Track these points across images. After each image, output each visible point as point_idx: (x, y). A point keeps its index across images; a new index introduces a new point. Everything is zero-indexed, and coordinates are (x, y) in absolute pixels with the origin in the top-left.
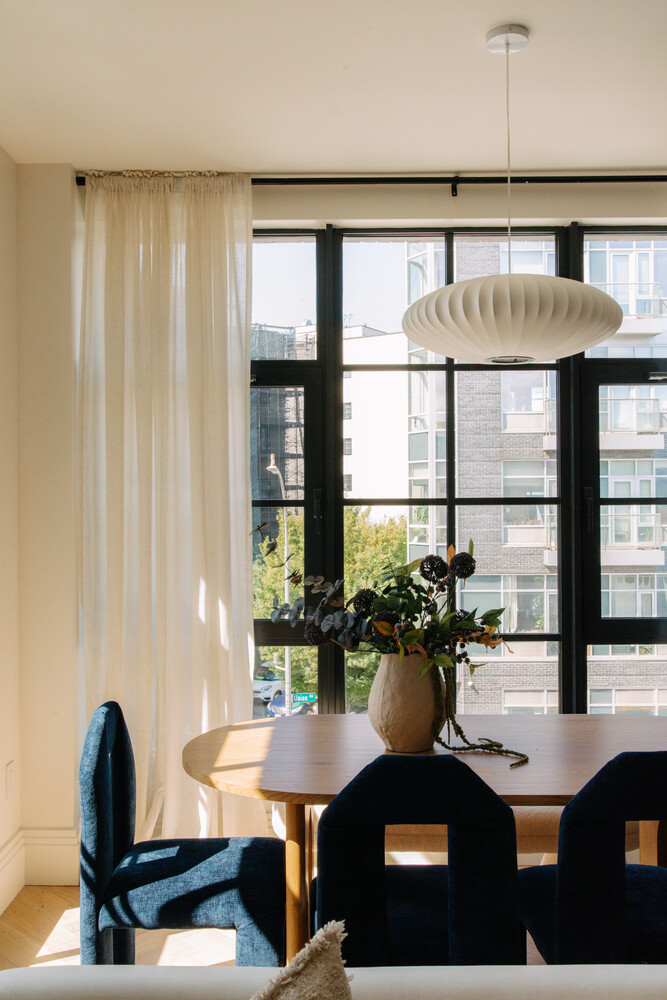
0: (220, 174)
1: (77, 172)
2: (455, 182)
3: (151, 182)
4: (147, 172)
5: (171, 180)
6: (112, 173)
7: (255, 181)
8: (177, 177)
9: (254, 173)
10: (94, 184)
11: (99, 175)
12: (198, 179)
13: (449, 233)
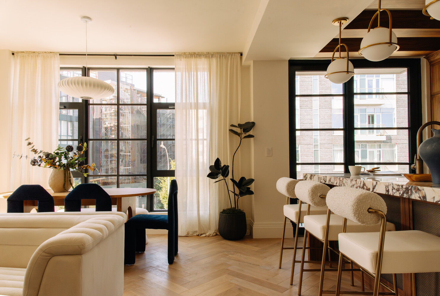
0: (50, 52)
1: (12, 52)
2: (116, 56)
3: (32, 54)
4: (31, 52)
5: (37, 54)
6: (22, 52)
7: (60, 54)
8: (39, 53)
9: (60, 52)
10: (17, 55)
11: (18, 53)
12: (45, 53)
13: (118, 69)
